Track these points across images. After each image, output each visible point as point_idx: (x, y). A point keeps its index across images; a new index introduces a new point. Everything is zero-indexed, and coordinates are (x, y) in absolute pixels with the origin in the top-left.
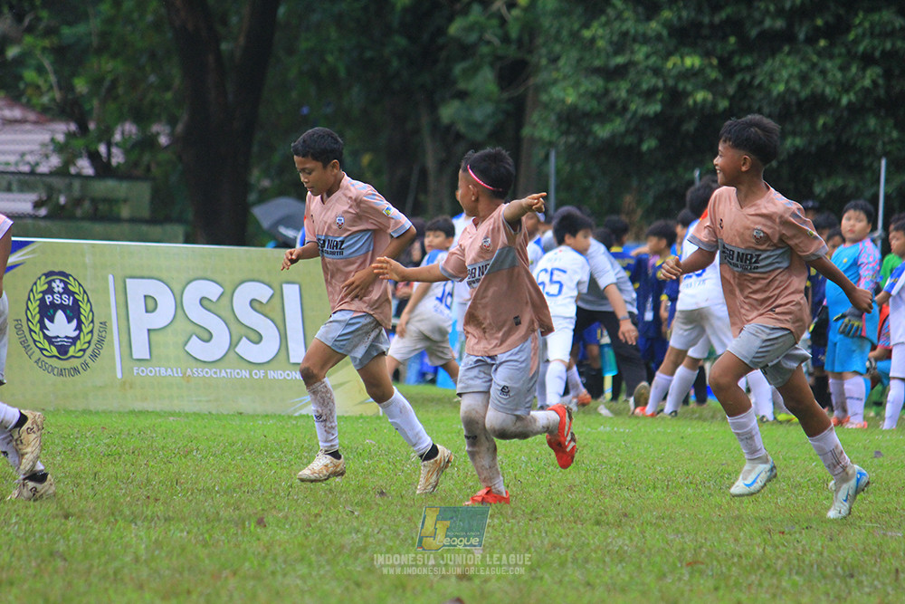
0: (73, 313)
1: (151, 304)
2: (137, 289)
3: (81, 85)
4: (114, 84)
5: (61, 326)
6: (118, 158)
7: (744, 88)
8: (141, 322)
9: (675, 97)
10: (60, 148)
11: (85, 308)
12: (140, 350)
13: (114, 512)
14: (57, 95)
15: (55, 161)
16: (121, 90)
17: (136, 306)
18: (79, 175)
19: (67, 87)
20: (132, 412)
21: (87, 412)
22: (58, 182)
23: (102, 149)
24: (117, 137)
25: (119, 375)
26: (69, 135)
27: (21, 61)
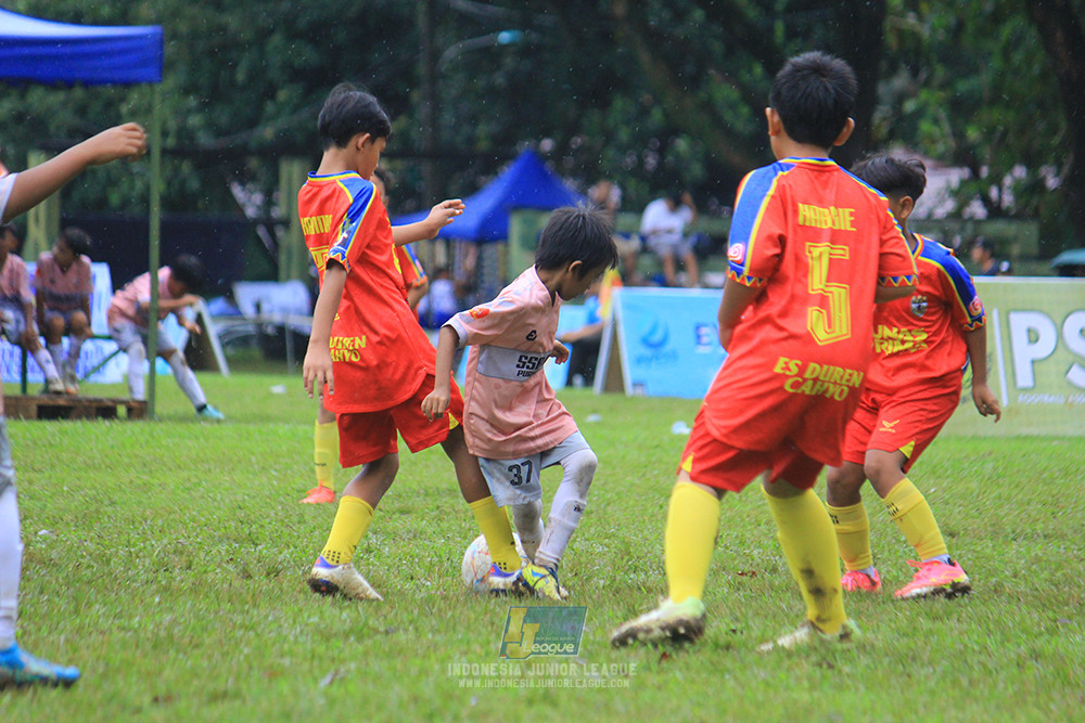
1: (1034, 336)
2: (1020, 322)
3: (973, 134)
4: (1005, 134)
6: (1008, 200)
8: (1024, 353)
10: (955, 194)
12: (1026, 378)
13: (996, 531)
14: (952, 143)
15: (950, 205)
16: (1011, 139)
17: (1019, 339)
18: (971, 219)
19: (959, 135)
20: (1018, 437)
21: (975, 438)
22: (953, 226)
23: (994, 193)
24: (1008, 181)
26: (963, 183)
27: (919, 113)
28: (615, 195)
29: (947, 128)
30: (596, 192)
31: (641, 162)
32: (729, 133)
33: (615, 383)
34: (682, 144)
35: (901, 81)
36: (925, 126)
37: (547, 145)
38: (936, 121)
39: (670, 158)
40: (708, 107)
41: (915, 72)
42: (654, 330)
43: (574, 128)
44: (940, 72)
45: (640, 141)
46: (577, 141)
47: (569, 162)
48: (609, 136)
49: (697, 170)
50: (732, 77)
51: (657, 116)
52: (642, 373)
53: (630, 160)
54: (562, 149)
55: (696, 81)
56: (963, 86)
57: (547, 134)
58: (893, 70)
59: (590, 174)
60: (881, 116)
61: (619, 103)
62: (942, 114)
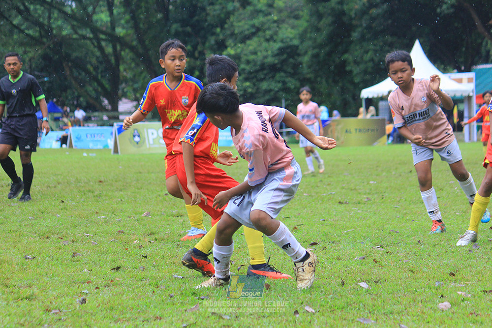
0: (139, 136)
1: (153, 134)
2: (150, 131)
5: (137, 139)
7: (258, 89)
8: (151, 137)
9: (245, 91)
11: (140, 136)
12: (151, 142)
17: (150, 134)
19: (135, 95)
25: (148, 146)
27: (127, 92)
28: (68, 110)
29: (133, 93)
30: (65, 108)
31: (73, 103)
32: (90, 96)
33: (71, 146)
34: (82, 99)
35: (124, 85)
36: (129, 94)
37: (55, 100)
38: (130, 92)
39: (79, 102)
40: (86, 91)
41: (126, 83)
42: (78, 135)
43: (60, 97)
44: (131, 83)
45: (73, 99)
46: (61, 99)
47: (59, 103)
48: (67, 98)
49: (84, 104)
50: (91, 85)
51: (76, 94)
52: (76, 144)
53: (71, 102)
54: (58, 101)
55: (84, 86)
56: (136, 86)
57: (55, 97)
58: (122, 83)
59: (63, 105)
60: (120, 92)
61: (69, 91)
62: (132, 91)
